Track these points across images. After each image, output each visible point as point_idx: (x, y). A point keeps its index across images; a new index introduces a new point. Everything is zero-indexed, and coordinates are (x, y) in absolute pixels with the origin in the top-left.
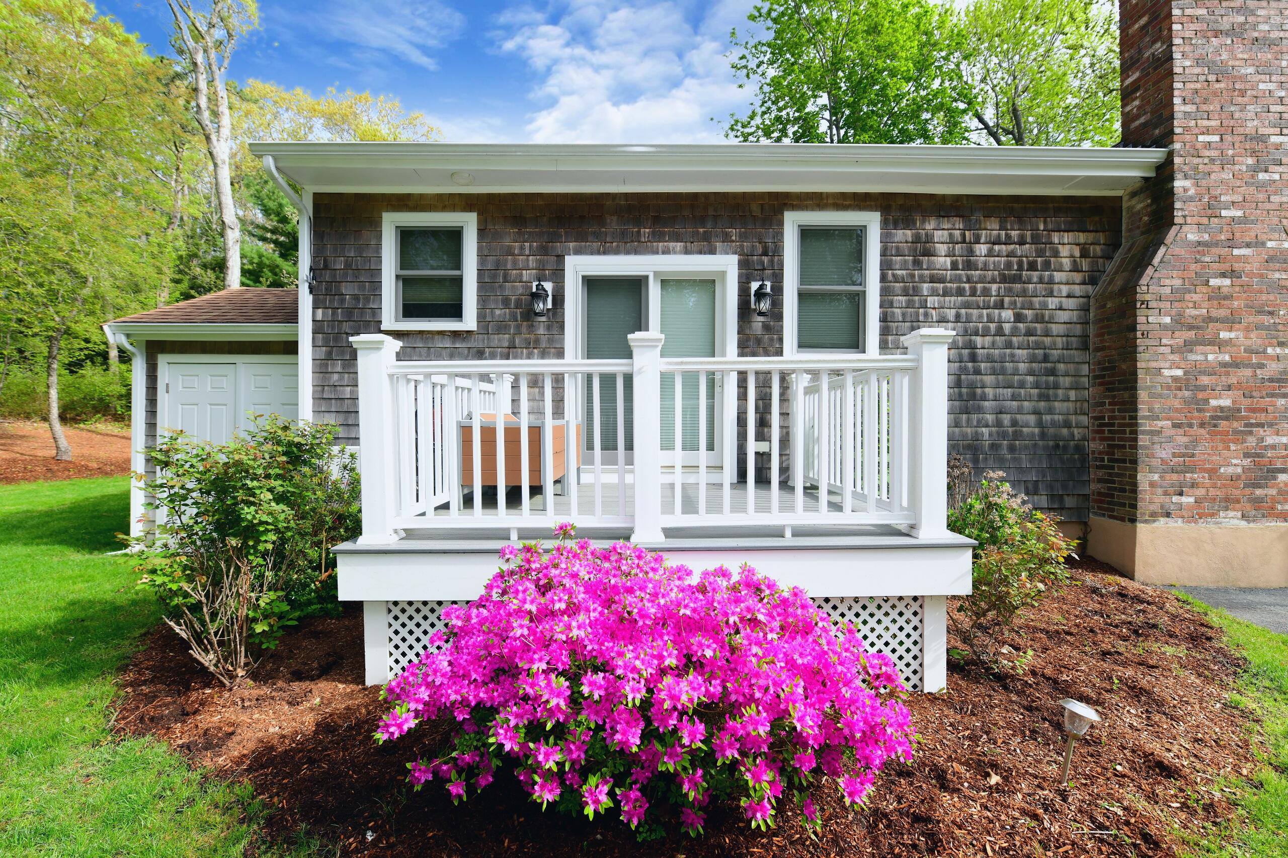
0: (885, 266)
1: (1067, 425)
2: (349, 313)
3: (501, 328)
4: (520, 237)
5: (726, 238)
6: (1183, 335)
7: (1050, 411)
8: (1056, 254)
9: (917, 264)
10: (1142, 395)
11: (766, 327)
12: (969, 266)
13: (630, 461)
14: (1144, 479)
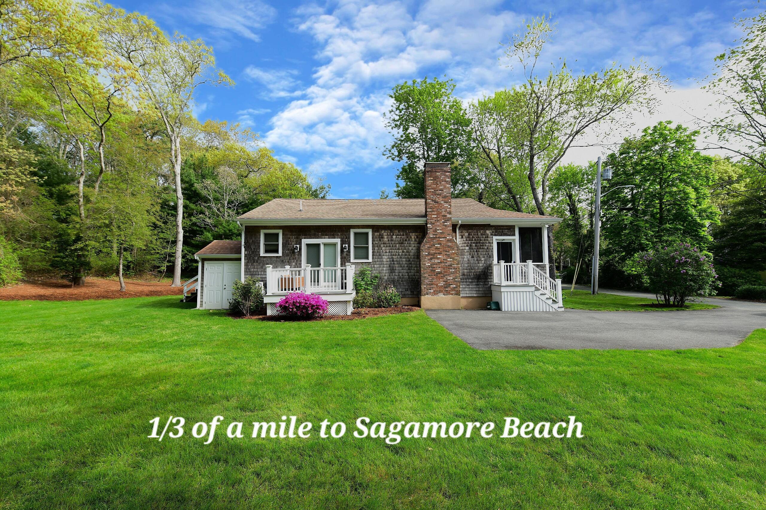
0: (373, 241)
1: (414, 275)
2: (253, 252)
3: (287, 255)
4: (292, 235)
5: (338, 235)
6: (429, 257)
7: (410, 272)
8: (411, 238)
9: (380, 240)
10: (422, 269)
11: (347, 254)
12: (392, 240)
13: (318, 285)
14: (423, 287)
